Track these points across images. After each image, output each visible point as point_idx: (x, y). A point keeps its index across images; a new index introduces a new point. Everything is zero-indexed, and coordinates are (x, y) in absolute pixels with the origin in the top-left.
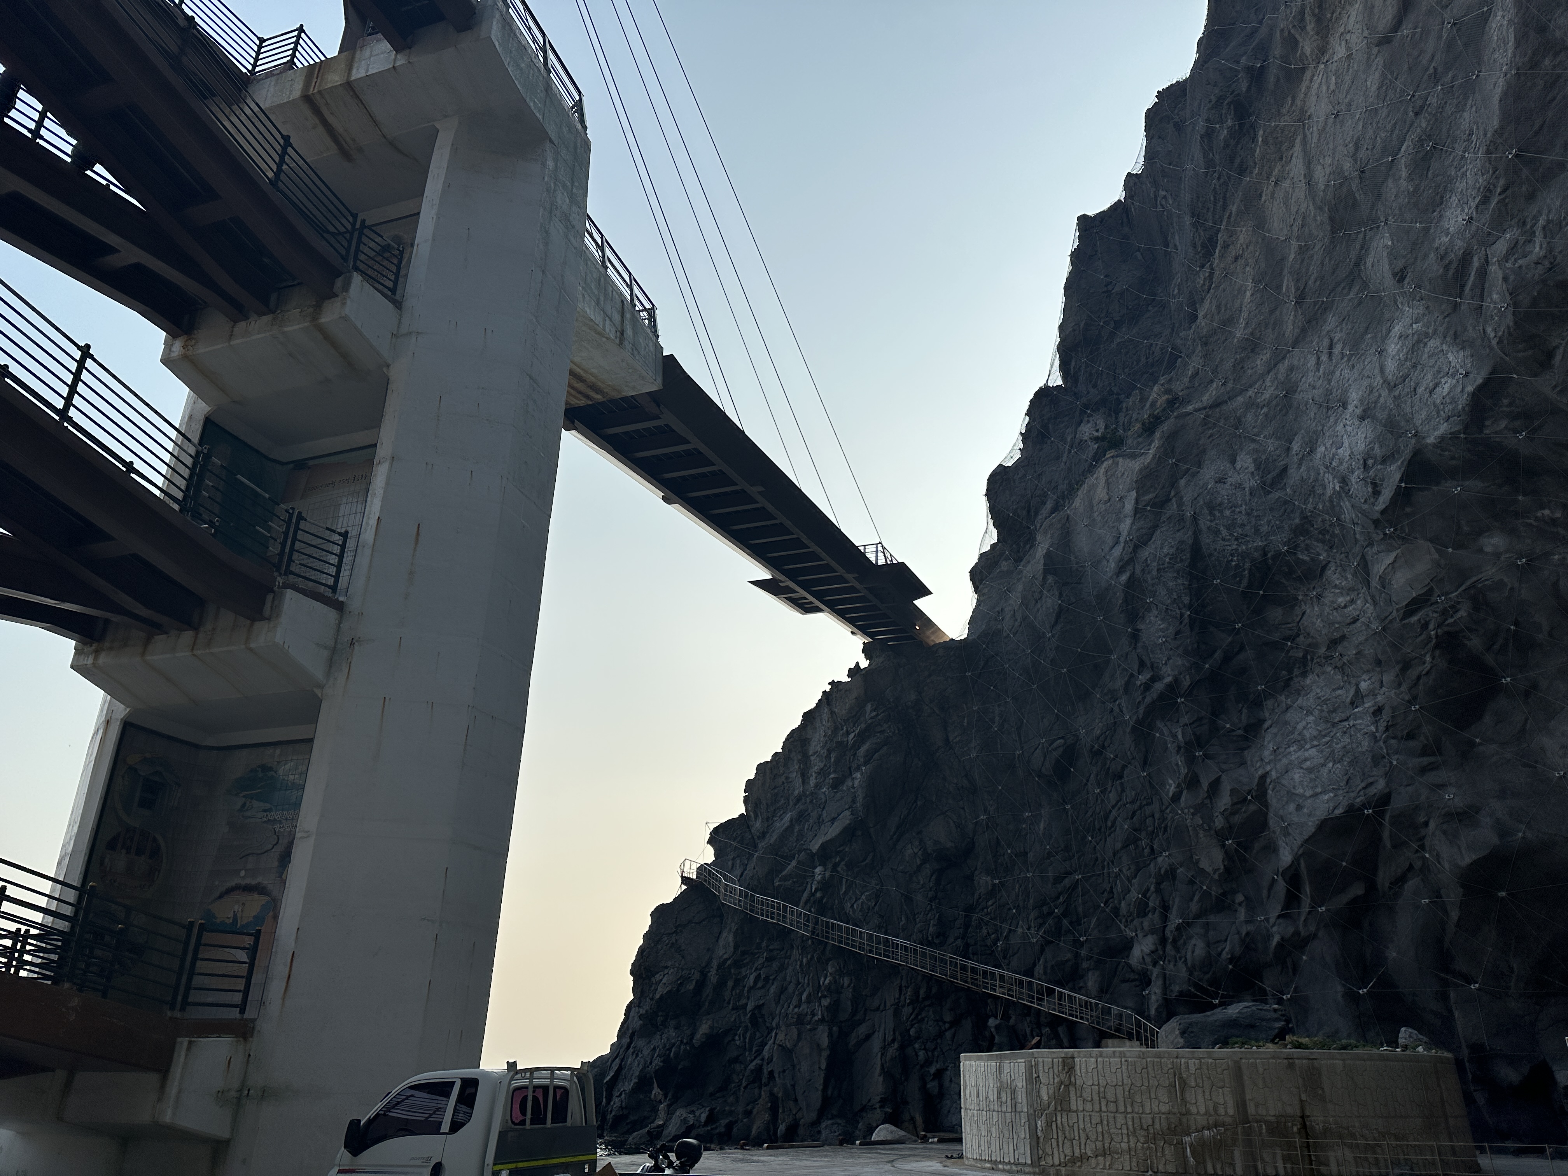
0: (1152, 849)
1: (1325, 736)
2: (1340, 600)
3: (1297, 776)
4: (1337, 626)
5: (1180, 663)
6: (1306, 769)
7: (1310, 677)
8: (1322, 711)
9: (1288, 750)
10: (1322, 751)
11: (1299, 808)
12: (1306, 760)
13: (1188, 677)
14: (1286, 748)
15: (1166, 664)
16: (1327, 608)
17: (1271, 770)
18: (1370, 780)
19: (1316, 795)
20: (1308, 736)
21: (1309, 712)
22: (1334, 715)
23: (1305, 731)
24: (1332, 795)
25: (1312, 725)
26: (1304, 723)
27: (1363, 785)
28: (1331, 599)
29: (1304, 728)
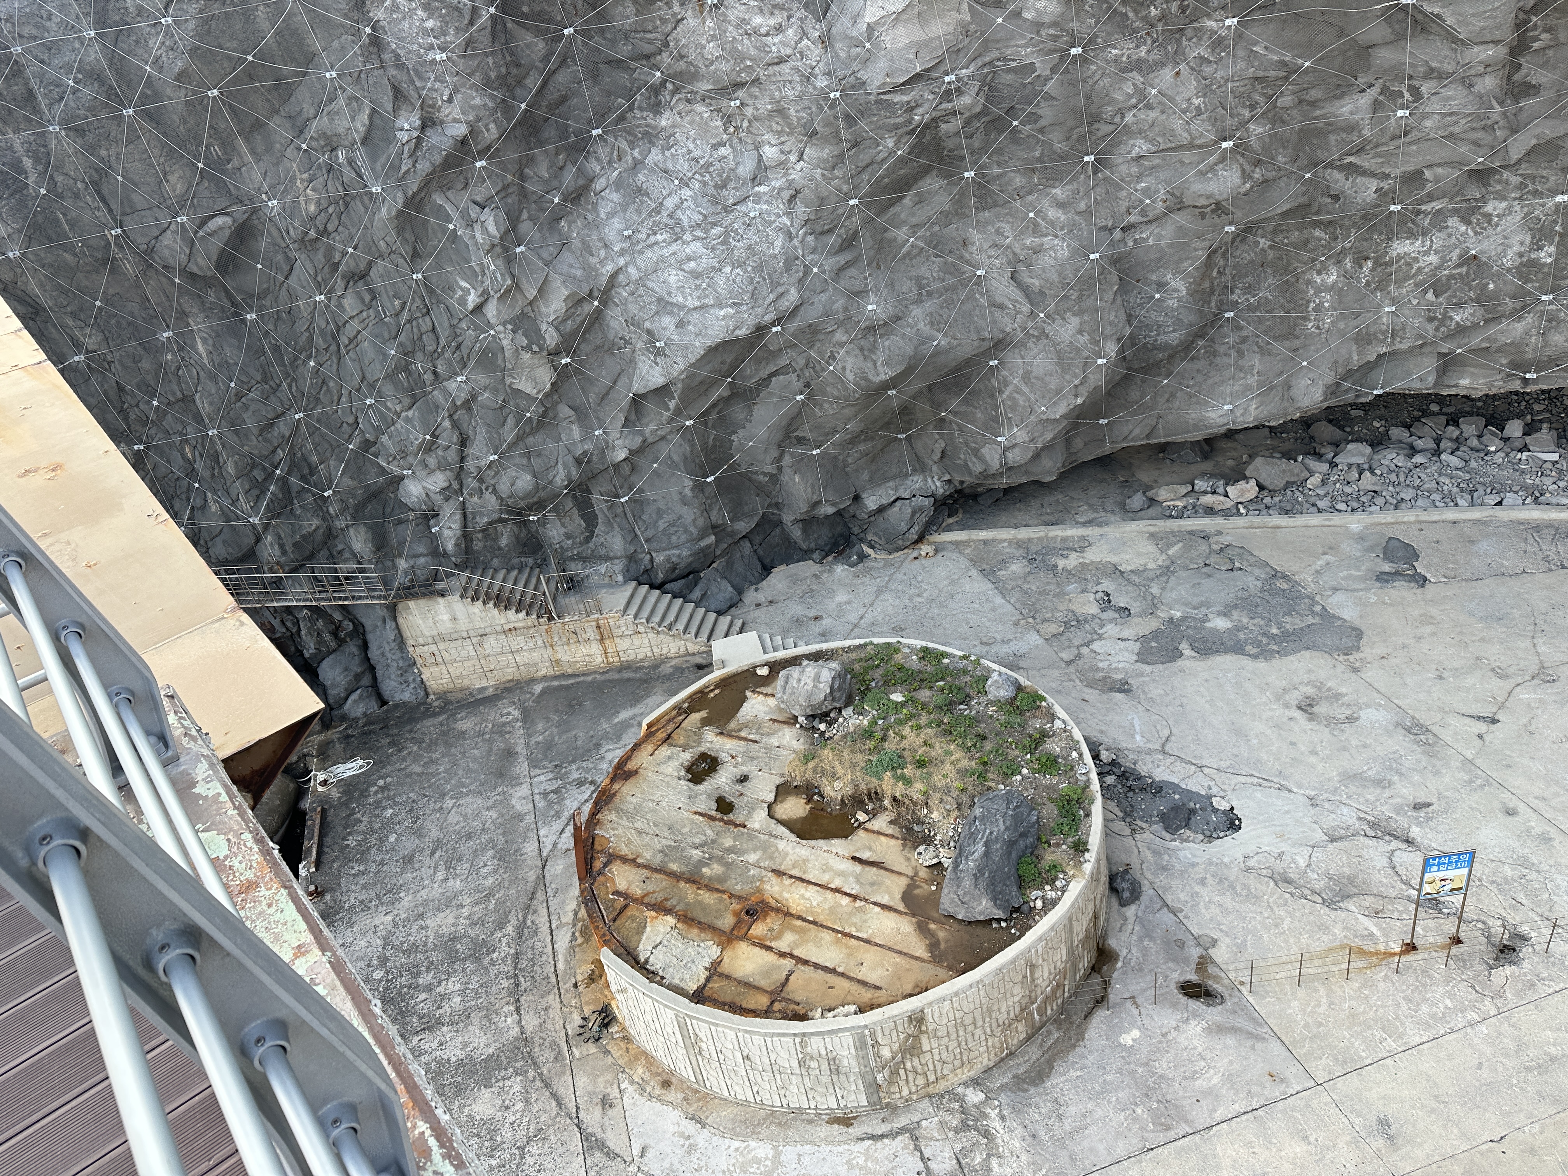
0: (435, 373)
1: (714, 224)
2: (758, 20)
3: (673, 280)
4: (749, 63)
5: (478, 101)
6: (690, 272)
7: (668, 113)
8: (705, 184)
9: (653, 239)
10: (713, 249)
11: (680, 324)
12: (689, 259)
13: (492, 126)
14: (649, 236)
15: (450, 100)
16: (731, 28)
17: (626, 265)
18: (781, 290)
19: (702, 308)
20: (685, 222)
21: (685, 183)
22: (725, 192)
23: (679, 212)
24: (732, 311)
25: (690, 203)
26: (675, 199)
27: (772, 297)
28: (741, 15)
29: (678, 207)
